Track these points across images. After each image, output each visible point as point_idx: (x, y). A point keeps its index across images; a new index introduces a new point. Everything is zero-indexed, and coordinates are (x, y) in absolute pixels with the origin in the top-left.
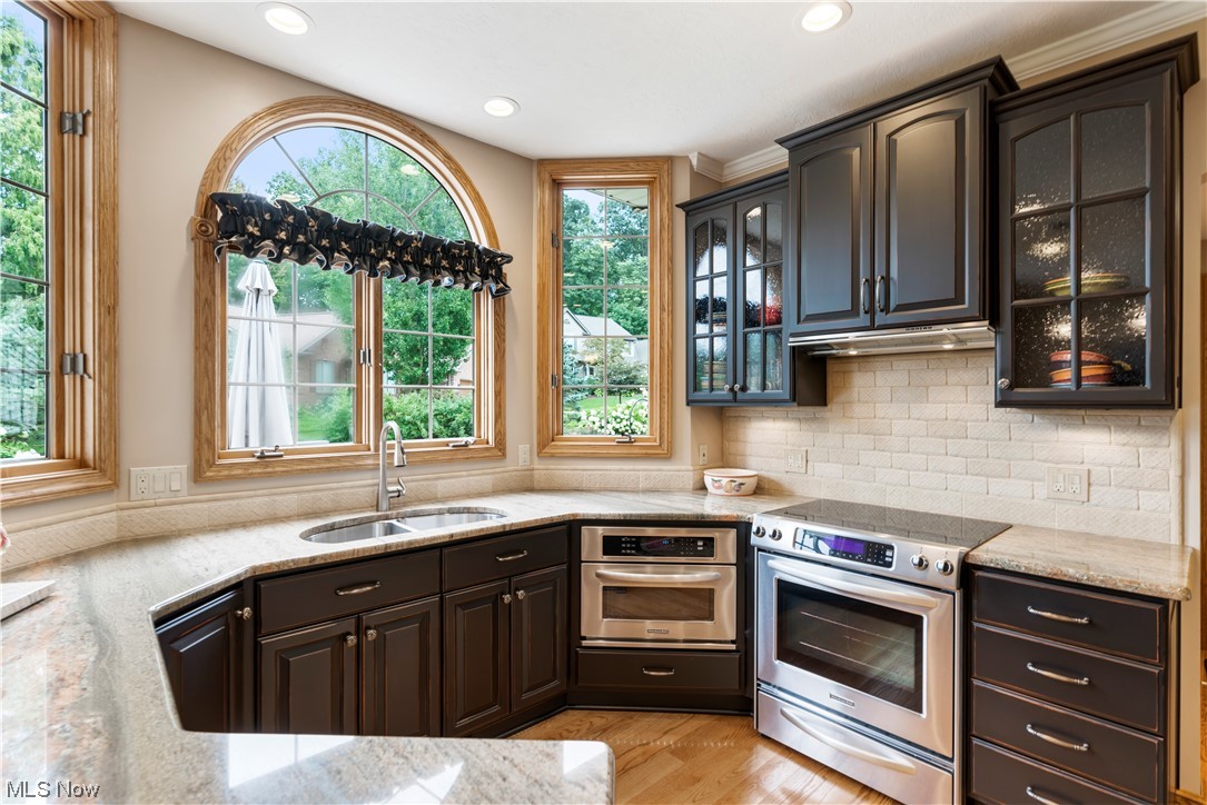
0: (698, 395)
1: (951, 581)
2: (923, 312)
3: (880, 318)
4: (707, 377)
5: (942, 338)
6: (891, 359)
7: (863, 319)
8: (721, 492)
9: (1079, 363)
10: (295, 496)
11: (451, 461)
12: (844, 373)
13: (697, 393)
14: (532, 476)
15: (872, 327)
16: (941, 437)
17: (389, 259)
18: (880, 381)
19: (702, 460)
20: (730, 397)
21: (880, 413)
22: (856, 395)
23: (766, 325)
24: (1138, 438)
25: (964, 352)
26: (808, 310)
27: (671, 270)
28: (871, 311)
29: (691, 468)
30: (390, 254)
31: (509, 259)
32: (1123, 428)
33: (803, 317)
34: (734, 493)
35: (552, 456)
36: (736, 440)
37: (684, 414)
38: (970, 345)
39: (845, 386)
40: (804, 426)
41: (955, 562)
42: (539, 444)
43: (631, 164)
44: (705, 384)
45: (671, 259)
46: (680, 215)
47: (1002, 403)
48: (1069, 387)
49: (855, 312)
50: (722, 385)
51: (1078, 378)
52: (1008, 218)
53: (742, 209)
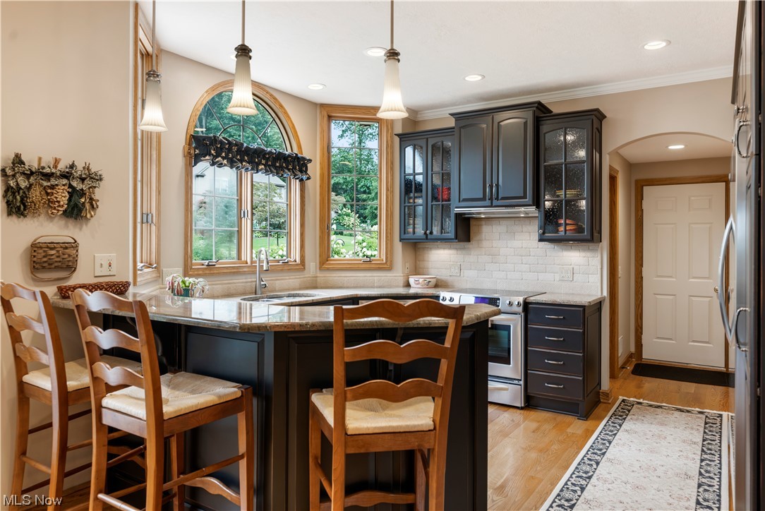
0: (406, 236)
1: (520, 309)
2: (511, 201)
3: (495, 203)
4: (412, 226)
5: (520, 212)
6: (500, 219)
7: (488, 202)
8: (419, 286)
9: (566, 224)
10: (220, 286)
11: (282, 270)
12: (478, 225)
13: (406, 235)
14: (316, 281)
15: (491, 206)
16: (520, 256)
17: (263, 164)
18: (494, 230)
19: (407, 271)
20: (424, 237)
21: (495, 245)
22: (483, 236)
23: (442, 201)
24: (589, 254)
25: (528, 218)
26: (463, 196)
27: (392, 169)
28: (491, 199)
29: (402, 275)
30: (263, 162)
31: (310, 161)
32: (584, 250)
33: (461, 200)
34: (426, 286)
35: (328, 269)
36: (424, 261)
37: (398, 246)
38: (530, 215)
39: (479, 232)
40: (459, 252)
41: (521, 302)
42: (320, 263)
43: (372, 111)
44: (411, 230)
45: (392, 163)
46: (397, 140)
47: (540, 240)
48: (563, 233)
49: (484, 199)
50: (420, 231)
51: (566, 230)
52: (542, 165)
53: (431, 142)
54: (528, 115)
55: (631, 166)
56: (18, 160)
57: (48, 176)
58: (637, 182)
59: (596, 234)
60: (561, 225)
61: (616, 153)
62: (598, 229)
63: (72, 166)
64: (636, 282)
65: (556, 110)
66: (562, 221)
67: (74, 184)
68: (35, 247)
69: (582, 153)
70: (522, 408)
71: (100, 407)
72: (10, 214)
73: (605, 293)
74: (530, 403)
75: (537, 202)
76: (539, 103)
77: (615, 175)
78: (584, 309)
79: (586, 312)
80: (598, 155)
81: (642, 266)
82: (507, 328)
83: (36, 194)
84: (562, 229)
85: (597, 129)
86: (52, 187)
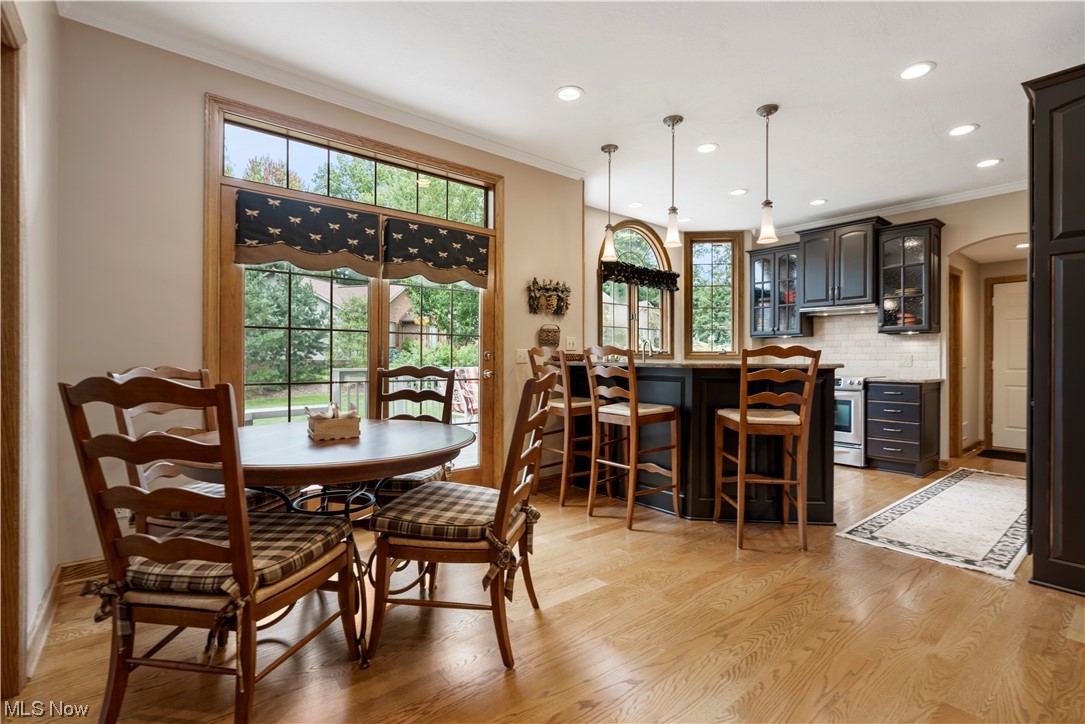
0: (756, 333)
1: (861, 387)
2: (852, 300)
3: (837, 302)
4: (761, 325)
5: (860, 309)
6: (841, 317)
7: (831, 302)
9: (905, 318)
11: (658, 358)
12: (821, 323)
15: (834, 305)
16: (861, 346)
18: (836, 326)
21: (836, 339)
22: (826, 331)
23: (789, 304)
24: (928, 343)
25: (868, 314)
26: (807, 299)
28: (833, 299)
31: (678, 276)
32: (923, 340)
33: (805, 301)
35: (691, 359)
37: (749, 341)
38: (870, 312)
39: (822, 328)
41: (862, 381)
44: (760, 330)
46: (747, 257)
47: (880, 332)
48: (901, 325)
49: (827, 299)
50: (768, 329)
51: (904, 323)
52: (882, 269)
53: (778, 256)
54: (869, 228)
55: (977, 266)
56: (535, 282)
57: (547, 290)
58: (986, 280)
59: (934, 325)
60: (899, 318)
61: (958, 253)
62: (936, 320)
63: (558, 284)
64: (986, 375)
65: (895, 222)
66: (901, 315)
67: (560, 294)
68: (542, 331)
69: (922, 258)
70: (862, 468)
71: (597, 412)
72: (530, 312)
73: (945, 376)
74: (870, 463)
75: (877, 300)
76: (879, 218)
77: (958, 274)
78: (921, 388)
79: (923, 389)
80: (936, 258)
81: (992, 359)
82: (848, 403)
83: (543, 301)
84: (901, 321)
85: (936, 235)
86: (550, 296)
